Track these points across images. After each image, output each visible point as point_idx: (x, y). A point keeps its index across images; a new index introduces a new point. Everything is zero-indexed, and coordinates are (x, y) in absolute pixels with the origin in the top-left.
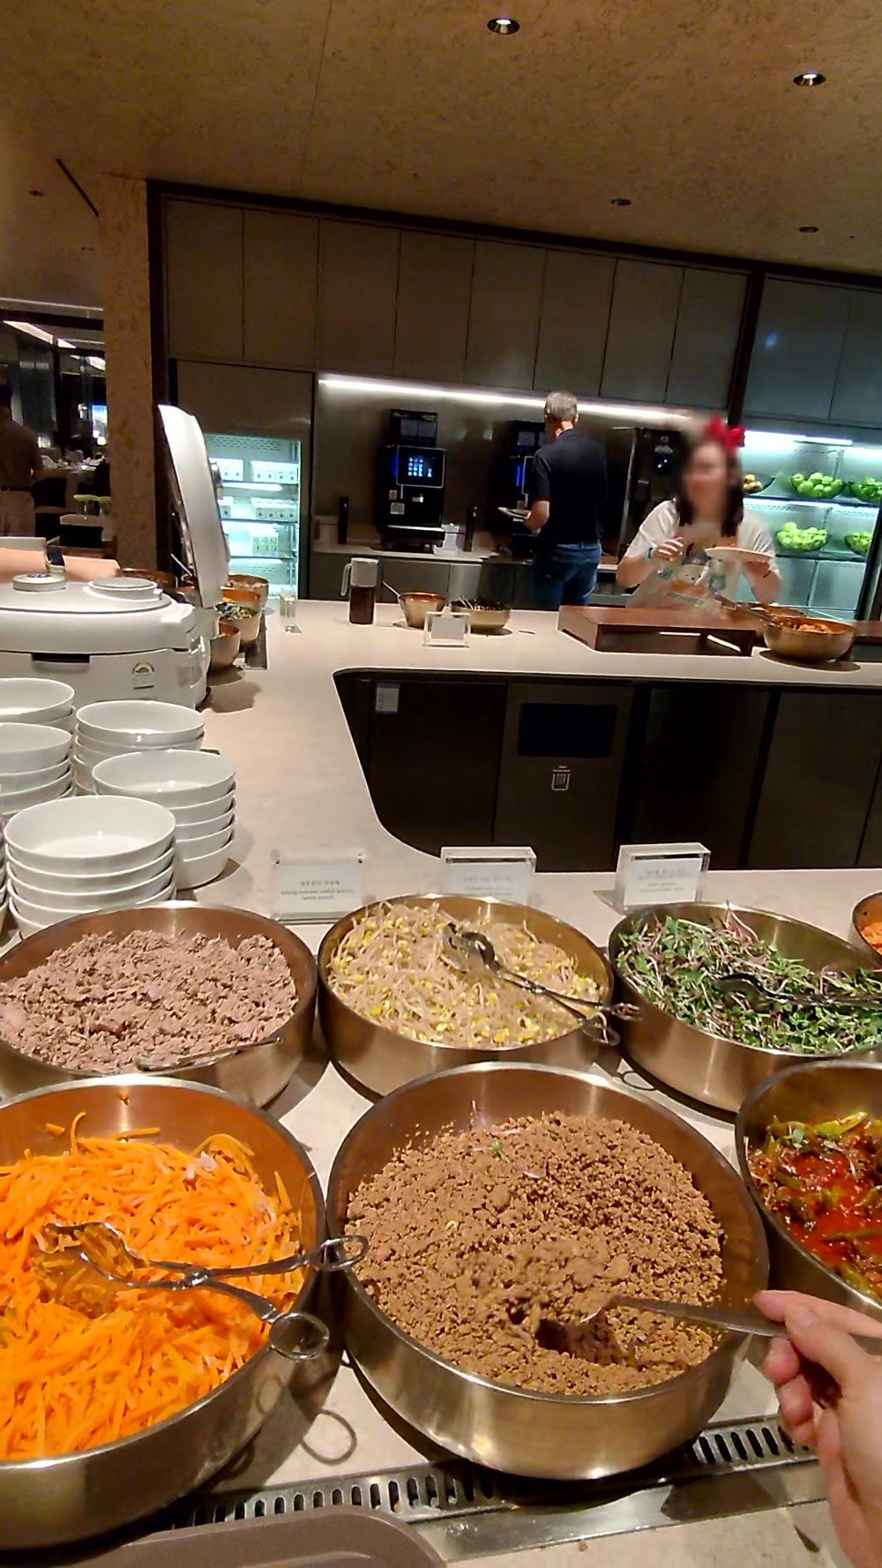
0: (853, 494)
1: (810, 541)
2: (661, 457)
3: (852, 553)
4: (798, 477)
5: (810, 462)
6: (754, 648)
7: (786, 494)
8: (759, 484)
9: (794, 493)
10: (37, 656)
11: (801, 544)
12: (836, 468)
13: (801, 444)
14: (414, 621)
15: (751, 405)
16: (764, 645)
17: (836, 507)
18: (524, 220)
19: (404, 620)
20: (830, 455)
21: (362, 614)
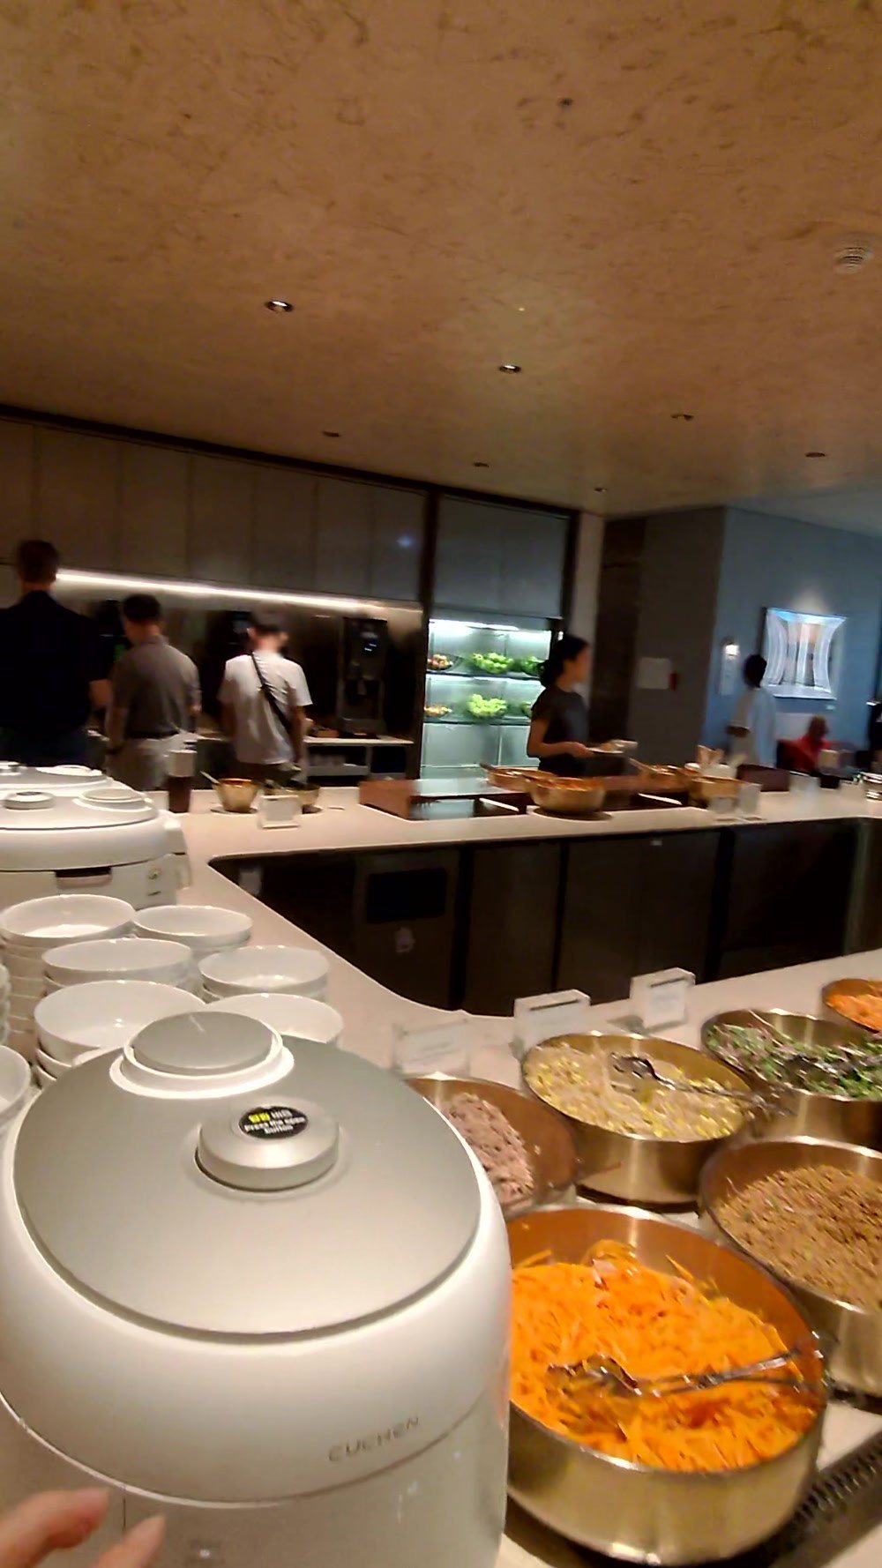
0: (522, 669)
1: (496, 710)
2: (367, 642)
3: (526, 718)
4: (479, 657)
5: (483, 643)
6: (529, 807)
7: (469, 671)
8: (451, 663)
9: (475, 670)
10: (60, 874)
11: (489, 713)
12: (506, 649)
13: (474, 630)
14: (233, 805)
15: (440, 598)
16: (533, 804)
17: (509, 681)
18: (238, 438)
19: (220, 805)
20: (499, 638)
21: (179, 804)
